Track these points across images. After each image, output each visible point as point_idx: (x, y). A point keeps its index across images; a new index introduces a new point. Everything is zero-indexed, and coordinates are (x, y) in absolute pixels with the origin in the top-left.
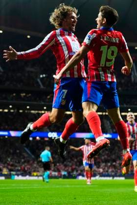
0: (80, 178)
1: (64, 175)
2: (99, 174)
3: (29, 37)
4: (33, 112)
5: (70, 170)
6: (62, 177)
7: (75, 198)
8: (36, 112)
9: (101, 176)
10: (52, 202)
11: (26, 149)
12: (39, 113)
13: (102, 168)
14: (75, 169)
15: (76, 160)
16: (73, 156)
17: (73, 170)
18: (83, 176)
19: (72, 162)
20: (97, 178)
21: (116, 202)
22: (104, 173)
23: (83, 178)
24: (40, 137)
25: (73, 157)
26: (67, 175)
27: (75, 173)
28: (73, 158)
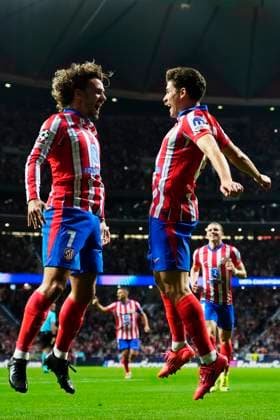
0: (111, 364)
1: (79, 359)
2: (148, 356)
3: (8, 85)
4: (15, 234)
5: (90, 349)
6: (75, 362)
7: (100, 405)
8: (24, 234)
9: (151, 361)
10: (54, 413)
11: (3, 307)
12: (29, 236)
13: (152, 344)
14: (100, 346)
15: (101, 329)
16: (96, 320)
17: (96, 349)
18: (116, 360)
19: (94, 332)
20: (144, 363)
21: (181, 411)
22: (157, 354)
23: (116, 364)
24: (30, 284)
25: (96, 323)
26: (84, 359)
27: (100, 354)
28: (96, 326)
